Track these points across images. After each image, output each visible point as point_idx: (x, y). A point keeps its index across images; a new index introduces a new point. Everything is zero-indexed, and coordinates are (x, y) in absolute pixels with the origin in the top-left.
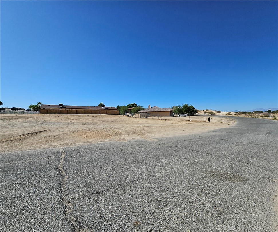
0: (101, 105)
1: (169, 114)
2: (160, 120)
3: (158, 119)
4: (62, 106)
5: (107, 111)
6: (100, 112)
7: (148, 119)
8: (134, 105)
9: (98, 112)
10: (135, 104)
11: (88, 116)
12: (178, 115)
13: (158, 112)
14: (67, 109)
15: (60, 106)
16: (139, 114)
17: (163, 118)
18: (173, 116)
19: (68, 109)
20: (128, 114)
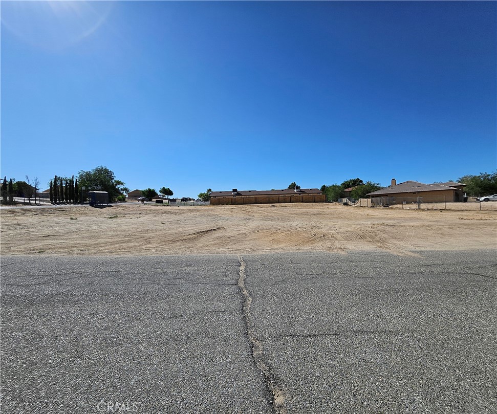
0: (293, 186)
1: (452, 197)
2: (423, 210)
3: (419, 209)
4: (236, 193)
5: (304, 197)
6: (292, 199)
7: (392, 209)
8: (356, 182)
9: (288, 200)
10: (358, 179)
11: (273, 206)
12: (483, 198)
13: (419, 192)
14: (242, 196)
15: (234, 193)
16: (370, 200)
17: (431, 206)
18: (465, 200)
19: (244, 197)
20: (345, 200)
